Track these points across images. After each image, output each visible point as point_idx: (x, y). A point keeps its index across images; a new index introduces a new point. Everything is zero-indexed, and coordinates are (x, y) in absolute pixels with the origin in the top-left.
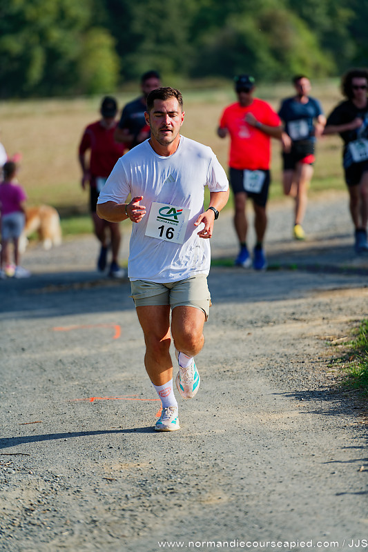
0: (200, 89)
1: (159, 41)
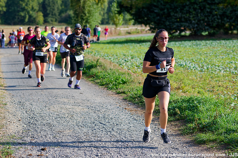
0: (60, 25)
1: (52, 15)
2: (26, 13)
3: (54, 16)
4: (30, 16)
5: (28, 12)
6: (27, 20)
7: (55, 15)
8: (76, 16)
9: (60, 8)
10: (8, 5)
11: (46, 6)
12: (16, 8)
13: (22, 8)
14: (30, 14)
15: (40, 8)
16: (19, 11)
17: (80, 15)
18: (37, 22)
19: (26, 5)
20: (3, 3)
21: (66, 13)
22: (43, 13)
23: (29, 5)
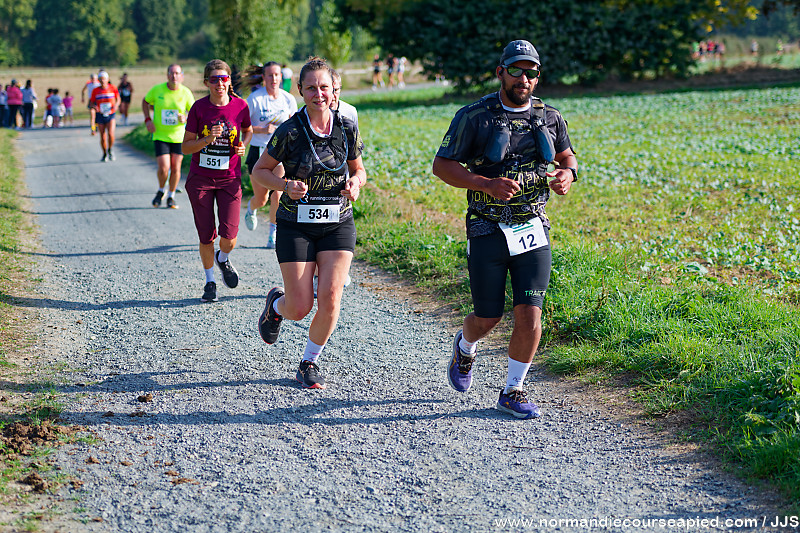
2: (91, 34)
3: (166, 41)
4: (102, 43)
5: (96, 32)
6: (92, 52)
7: (169, 37)
8: (225, 40)
9: (182, 18)
10: (40, 13)
11: (145, 14)
12: (62, 20)
13: (78, 21)
14: (100, 37)
15: (126, 19)
16: (70, 30)
17: (236, 35)
18: (122, 59)
19: (91, 11)
20: (28, 6)
21: (198, 30)
22: (135, 32)
23: (99, 11)
